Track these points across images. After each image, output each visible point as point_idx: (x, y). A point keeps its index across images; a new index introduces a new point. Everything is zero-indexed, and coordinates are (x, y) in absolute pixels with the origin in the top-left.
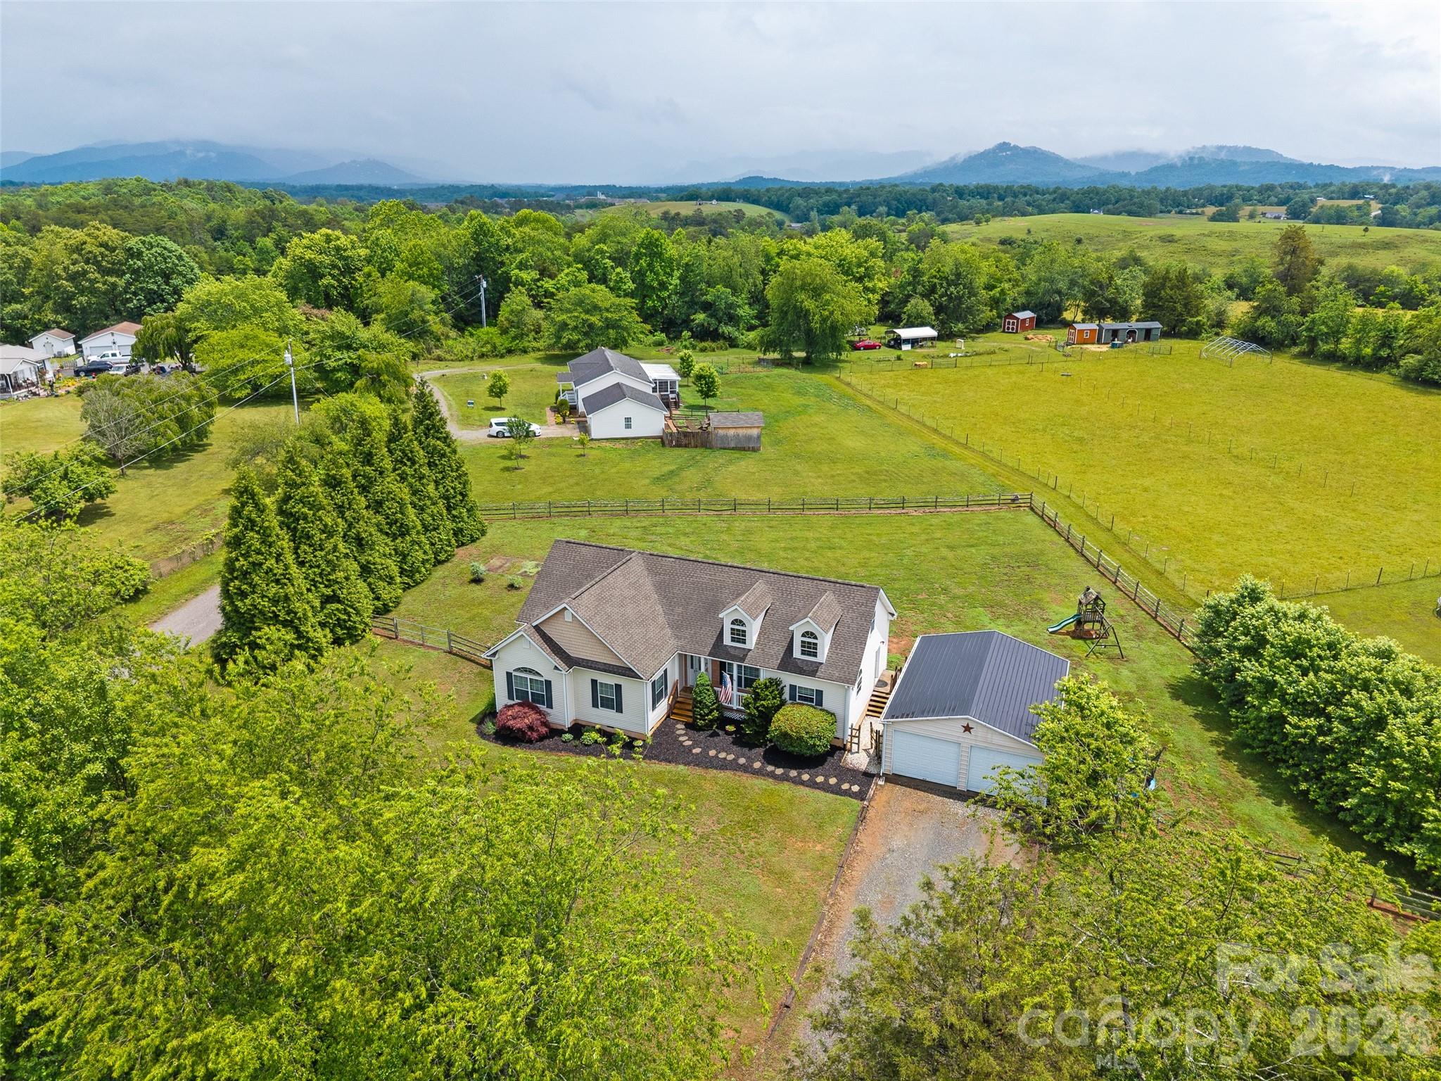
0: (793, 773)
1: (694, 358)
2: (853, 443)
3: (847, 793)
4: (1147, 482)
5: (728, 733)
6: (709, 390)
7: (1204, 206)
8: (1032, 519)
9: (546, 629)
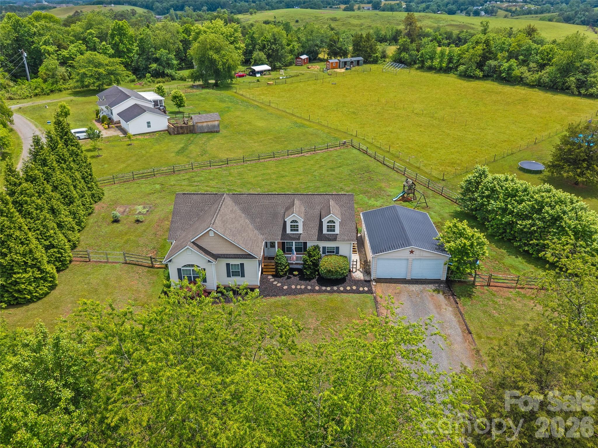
0: (335, 288)
1: (164, 87)
2: (261, 124)
3: (363, 292)
4: (391, 129)
5: (295, 275)
6: (181, 103)
7: (339, 4)
8: (355, 151)
9: (198, 243)
